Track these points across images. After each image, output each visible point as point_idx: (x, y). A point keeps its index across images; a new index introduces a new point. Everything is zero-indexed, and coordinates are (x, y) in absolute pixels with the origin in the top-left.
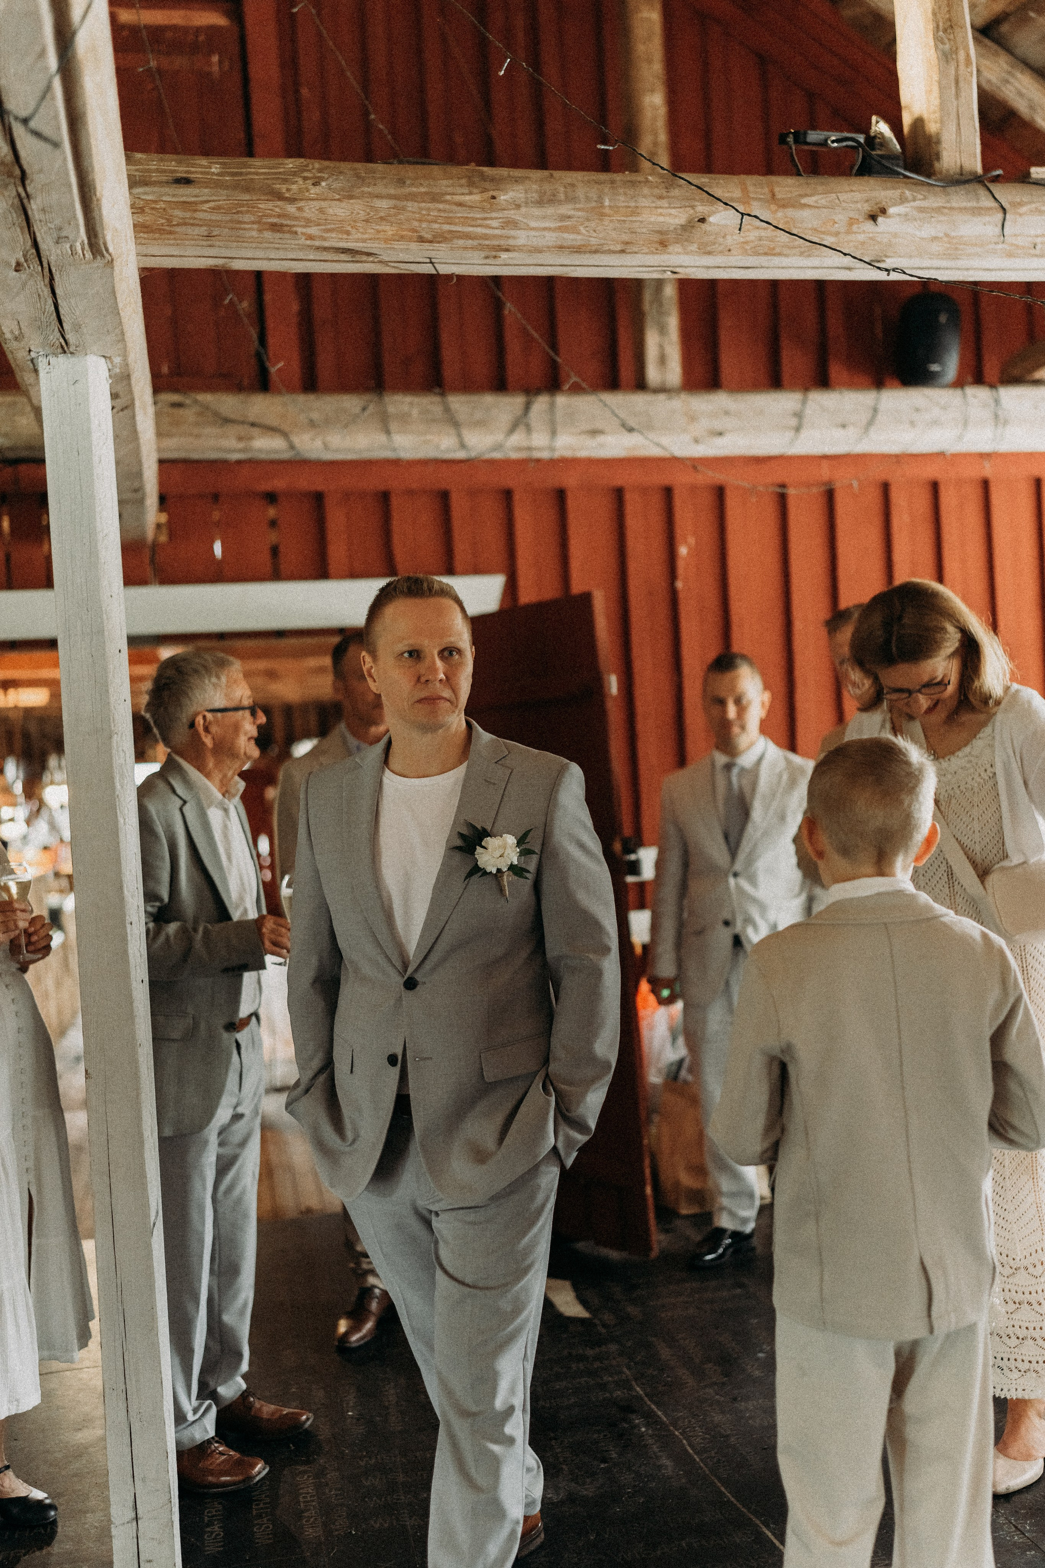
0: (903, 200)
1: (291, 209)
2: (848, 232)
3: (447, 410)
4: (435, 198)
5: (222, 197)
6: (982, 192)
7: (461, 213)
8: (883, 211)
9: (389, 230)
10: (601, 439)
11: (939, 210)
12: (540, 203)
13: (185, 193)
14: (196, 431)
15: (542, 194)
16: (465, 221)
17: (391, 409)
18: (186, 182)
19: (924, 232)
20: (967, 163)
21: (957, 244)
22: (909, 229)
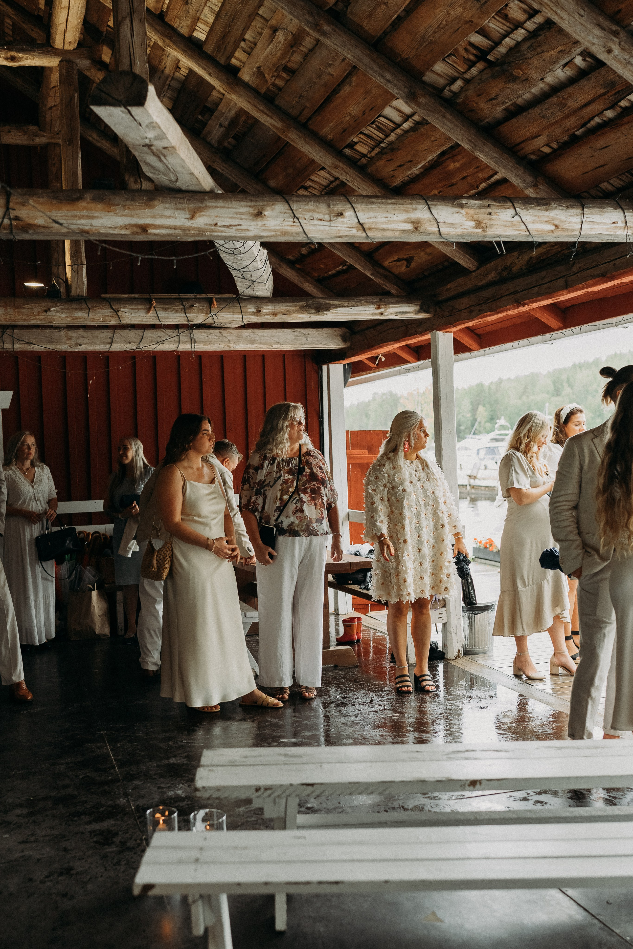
0: (56, 306)
2: (38, 315)
6: (84, 303)
8: (49, 310)
10: (33, 346)
11: (67, 309)
19: (63, 315)
20: (80, 293)
21: (75, 319)
22: (58, 314)
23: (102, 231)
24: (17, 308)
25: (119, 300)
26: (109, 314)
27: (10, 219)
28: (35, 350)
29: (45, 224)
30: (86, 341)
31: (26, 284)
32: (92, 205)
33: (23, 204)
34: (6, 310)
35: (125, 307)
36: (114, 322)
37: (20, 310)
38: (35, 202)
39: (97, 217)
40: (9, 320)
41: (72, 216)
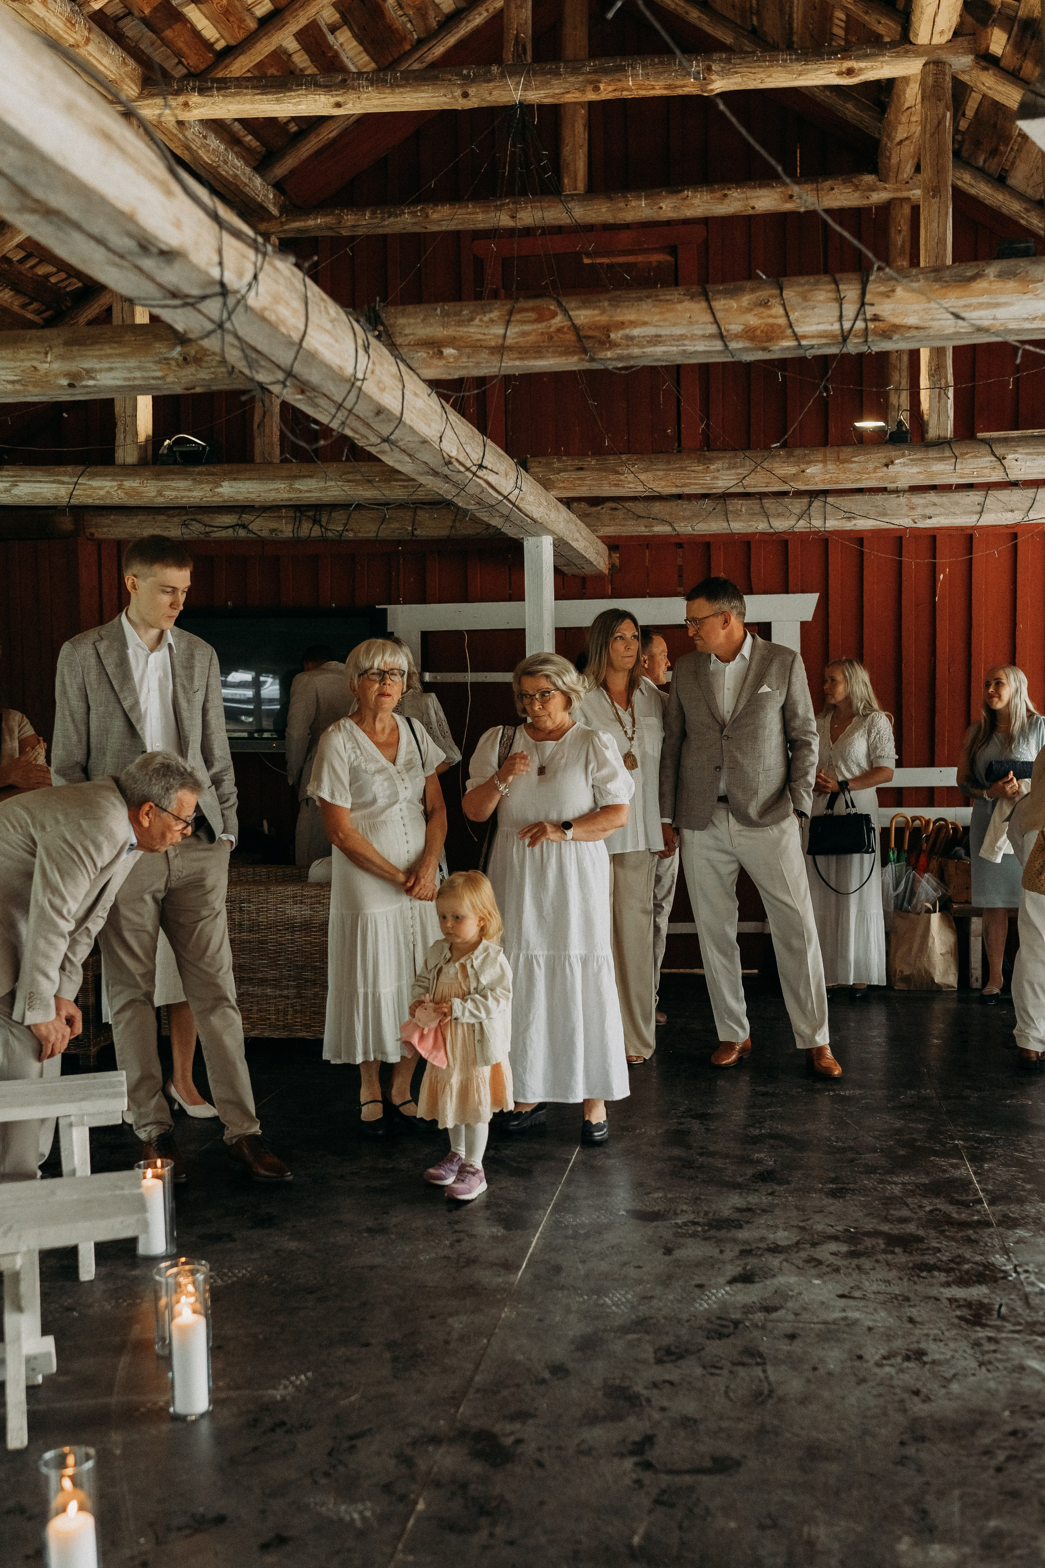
0: (903, 456)
1: (622, 478)
2: (875, 472)
3: (762, 507)
4: (682, 469)
5: (595, 475)
6: (947, 448)
7: (693, 475)
8: (892, 462)
9: (663, 483)
10: (854, 522)
11: (921, 460)
12: (728, 469)
13: (581, 474)
14: (623, 523)
15: (730, 464)
16: (695, 478)
17: (731, 508)
18: (581, 469)
19: (915, 470)
20: (942, 434)
21: (932, 474)
22: (906, 469)
23: (1012, 325)
24: (843, 462)
25: (1006, 440)
26: (988, 464)
27: (865, 320)
28: (858, 528)
29: (922, 324)
30: (939, 510)
31: (857, 424)
32: (998, 285)
33: (887, 295)
34: (825, 466)
35: (1016, 452)
36: (996, 476)
37: (846, 465)
38: (906, 290)
39: (1005, 304)
40: (829, 483)
41: (965, 306)
